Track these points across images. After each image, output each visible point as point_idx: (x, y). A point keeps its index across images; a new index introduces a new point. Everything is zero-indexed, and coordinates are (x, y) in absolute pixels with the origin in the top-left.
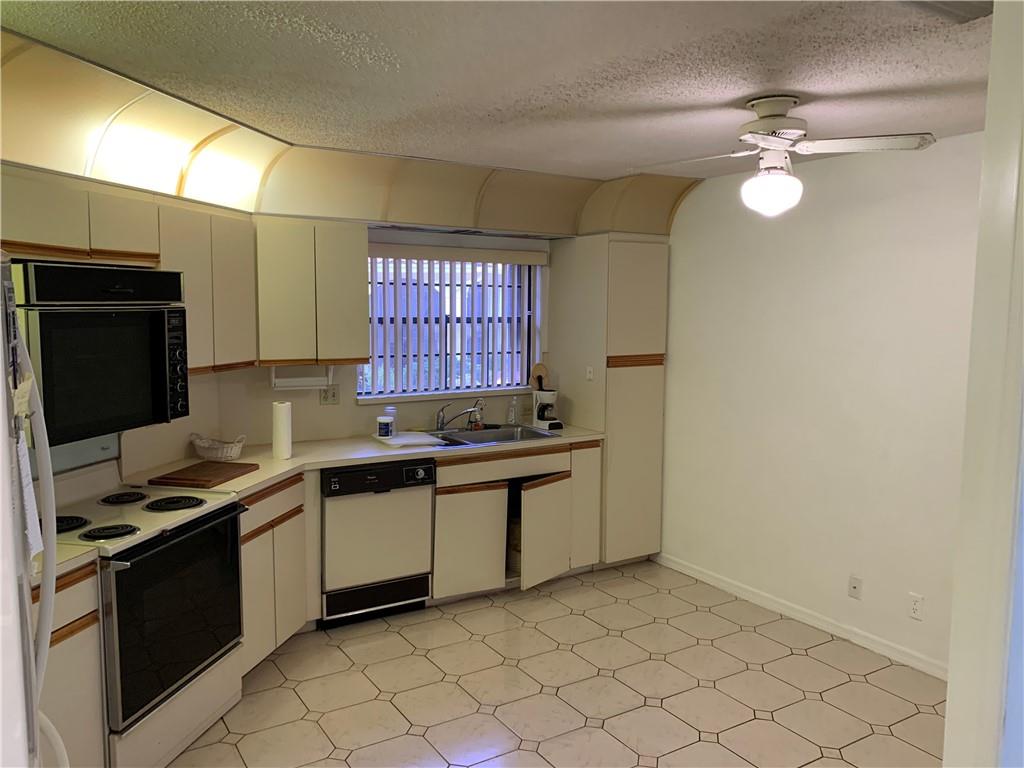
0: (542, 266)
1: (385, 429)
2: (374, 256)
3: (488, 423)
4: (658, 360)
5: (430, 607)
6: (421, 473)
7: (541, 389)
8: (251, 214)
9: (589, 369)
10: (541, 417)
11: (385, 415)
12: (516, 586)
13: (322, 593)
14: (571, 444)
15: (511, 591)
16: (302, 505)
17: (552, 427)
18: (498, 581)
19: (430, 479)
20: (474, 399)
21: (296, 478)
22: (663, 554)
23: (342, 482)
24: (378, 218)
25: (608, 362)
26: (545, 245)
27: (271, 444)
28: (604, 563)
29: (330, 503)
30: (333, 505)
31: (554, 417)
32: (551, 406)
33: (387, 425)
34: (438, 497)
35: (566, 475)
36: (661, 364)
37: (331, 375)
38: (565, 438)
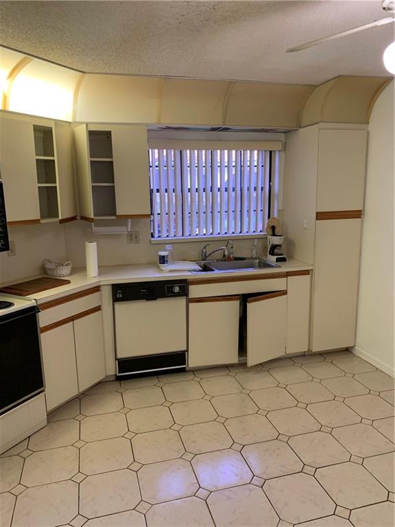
0: (279, 151)
1: (163, 260)
2: (153, 148)
3: (237, 256)
4: (358, 214)
5: (189, 371)
6: (177, 289)
7: (274, 235)
8: (70, 123)
9: (305, 221)
10: (272, 253)
11: (165, 250)
12: (245, 362)
13: (116, 360)
14: (287, 273)
15: (242, 365)
16: (100, 306)
17: (278, 260)
18: (234, 358)
19: (184, 292)
20: (227, 241)
21: (96, 289)
22: (357, 348)
23: (125, 293)
24: (154, 122)
25: (317, 216)
26: (282, 137)
27: (86, 268)
28: (311, 351)
29: (117, 305)
30: (120, 307)
31: (281, 253)
32: (280, 246)
33: (164, 257)
34: (190, 304)
35: (284, 293)
36: (360, 218)
37: (129, 225)
38: (285, 268)
